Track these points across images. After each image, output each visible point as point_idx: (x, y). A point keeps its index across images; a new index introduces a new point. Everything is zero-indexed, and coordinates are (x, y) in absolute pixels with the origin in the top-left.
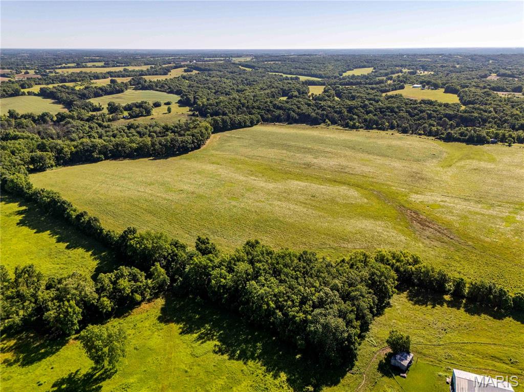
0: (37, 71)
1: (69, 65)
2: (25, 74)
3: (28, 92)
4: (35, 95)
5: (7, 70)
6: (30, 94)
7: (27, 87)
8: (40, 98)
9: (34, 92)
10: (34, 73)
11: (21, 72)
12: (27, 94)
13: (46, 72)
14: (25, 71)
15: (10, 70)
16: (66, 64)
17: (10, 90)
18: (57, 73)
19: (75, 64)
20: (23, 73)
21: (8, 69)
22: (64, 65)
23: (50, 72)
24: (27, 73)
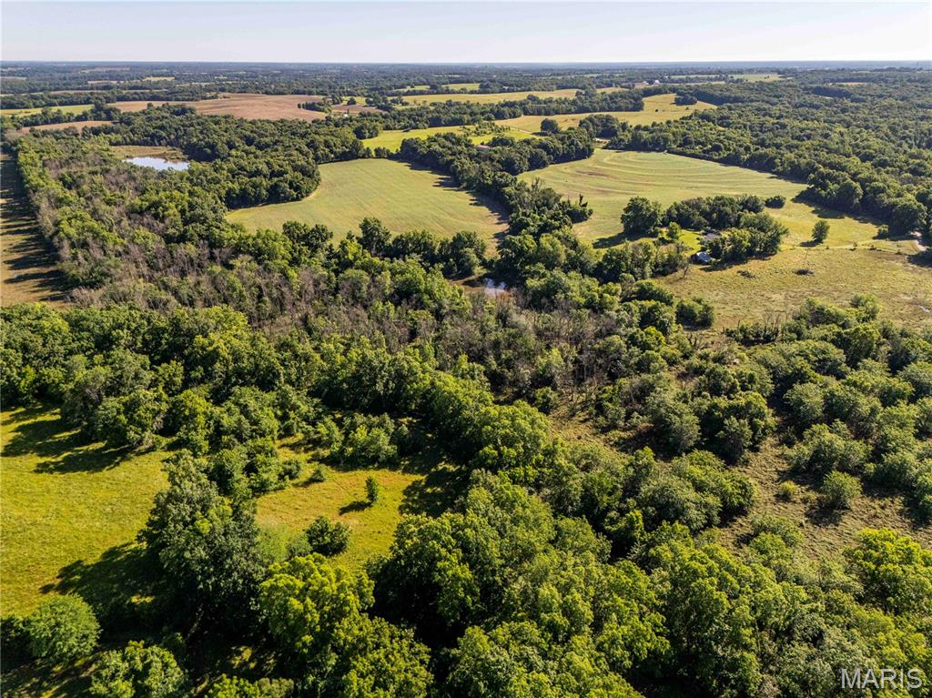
0: (371, 99)
1: (418, 88)
2: (349, 104)
3: (376, 150)
4: (391, 157)
5: (316, 96)
6: (380, 153)
7: (367, 134)
8: (403, 167)
9: (388, 151)
10: (365, 104)
11: (342, 101)
12: (373, 153)
13: (386, 101)
14: (348, 98)
15: (322, 97)
16: (412, 87)
17: (338, 142)
18: (407, 104)
19: (429, 87)
20: (345, 103)
21: (318, 94)
22: (409, 88)
23: (393, 101)
24: (352, 102)
